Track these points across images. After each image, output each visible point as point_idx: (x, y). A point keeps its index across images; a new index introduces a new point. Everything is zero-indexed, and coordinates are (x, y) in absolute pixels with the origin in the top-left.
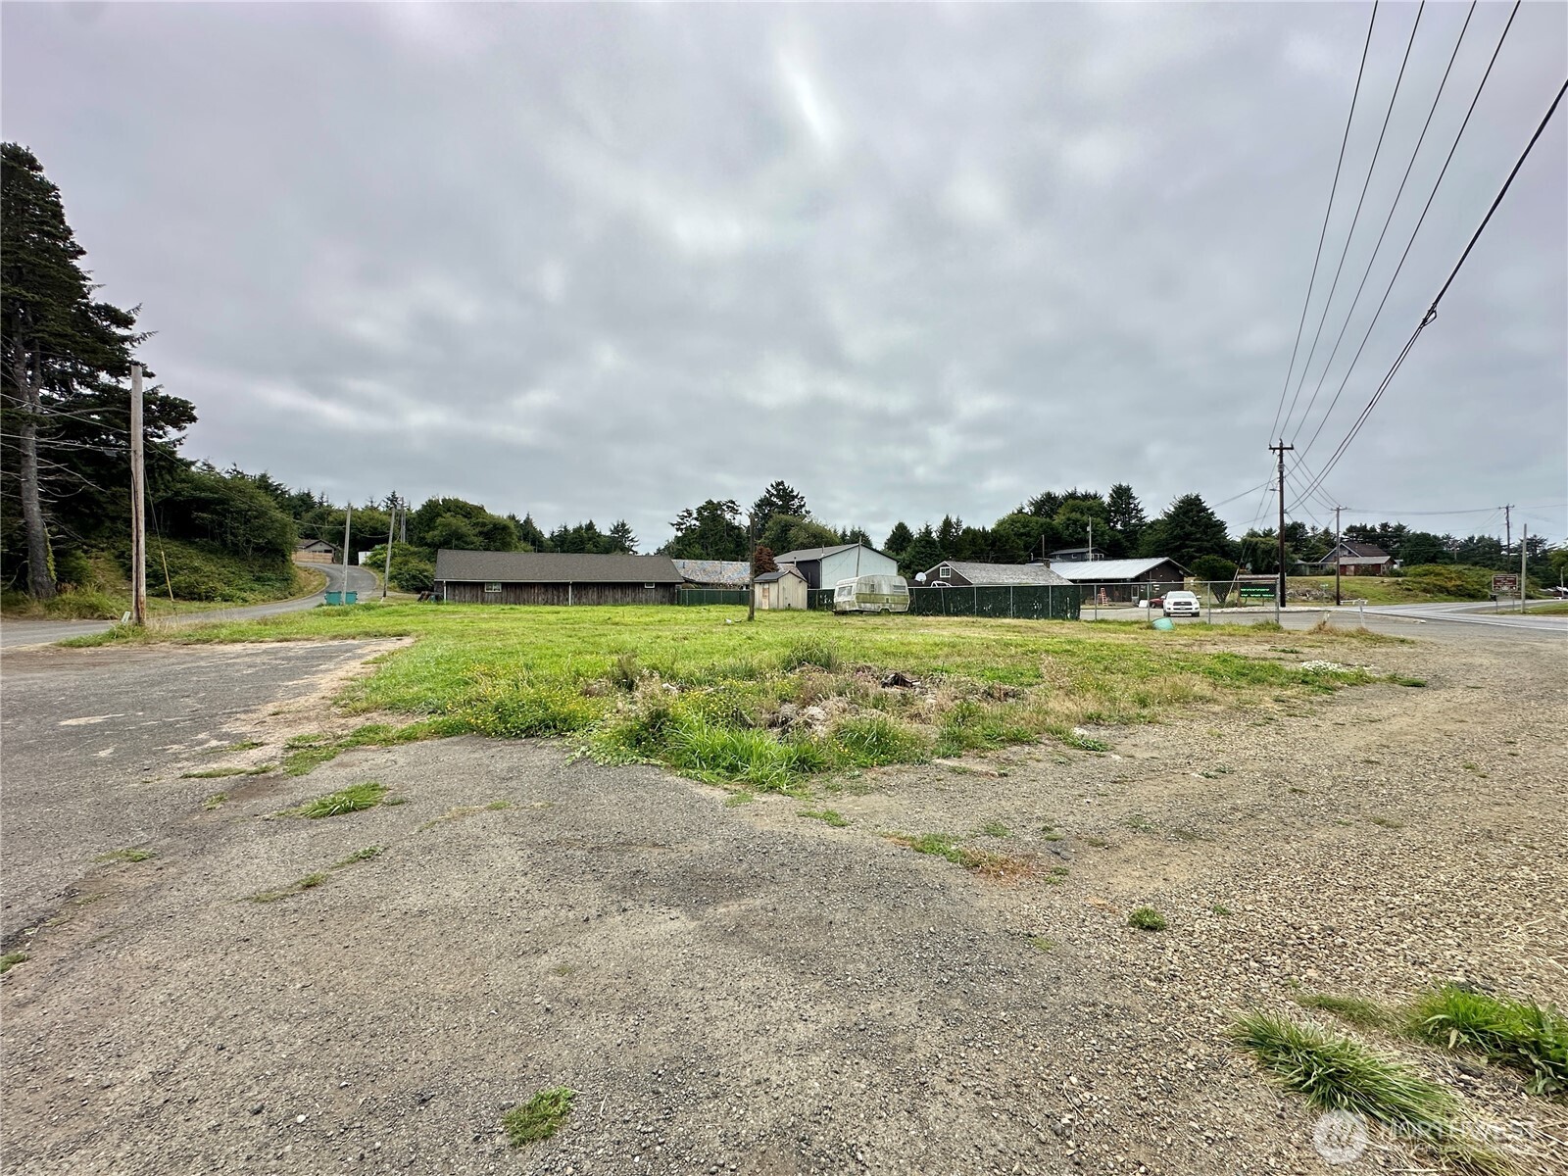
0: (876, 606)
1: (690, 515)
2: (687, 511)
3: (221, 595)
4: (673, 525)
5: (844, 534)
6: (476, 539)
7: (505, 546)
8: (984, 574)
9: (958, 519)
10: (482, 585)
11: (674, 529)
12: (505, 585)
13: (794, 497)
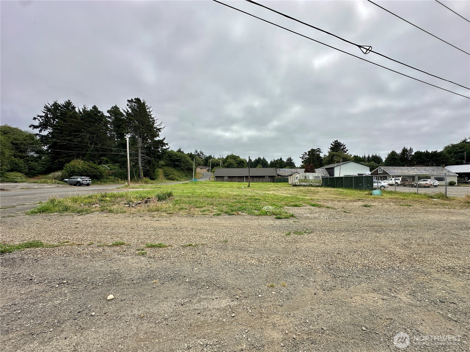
0: (307, 183)
1: (306, 154)
2: (305, 153)
3: (177, 179)
4: (300, 158)
5: (369, 157)
6: (235, 165)
7: (243, 167)
8: (399, 171)
9: (411, 149)
10: (223, 177)
11: (301, 159)
12: (229, 177)
13: (341, 145)
